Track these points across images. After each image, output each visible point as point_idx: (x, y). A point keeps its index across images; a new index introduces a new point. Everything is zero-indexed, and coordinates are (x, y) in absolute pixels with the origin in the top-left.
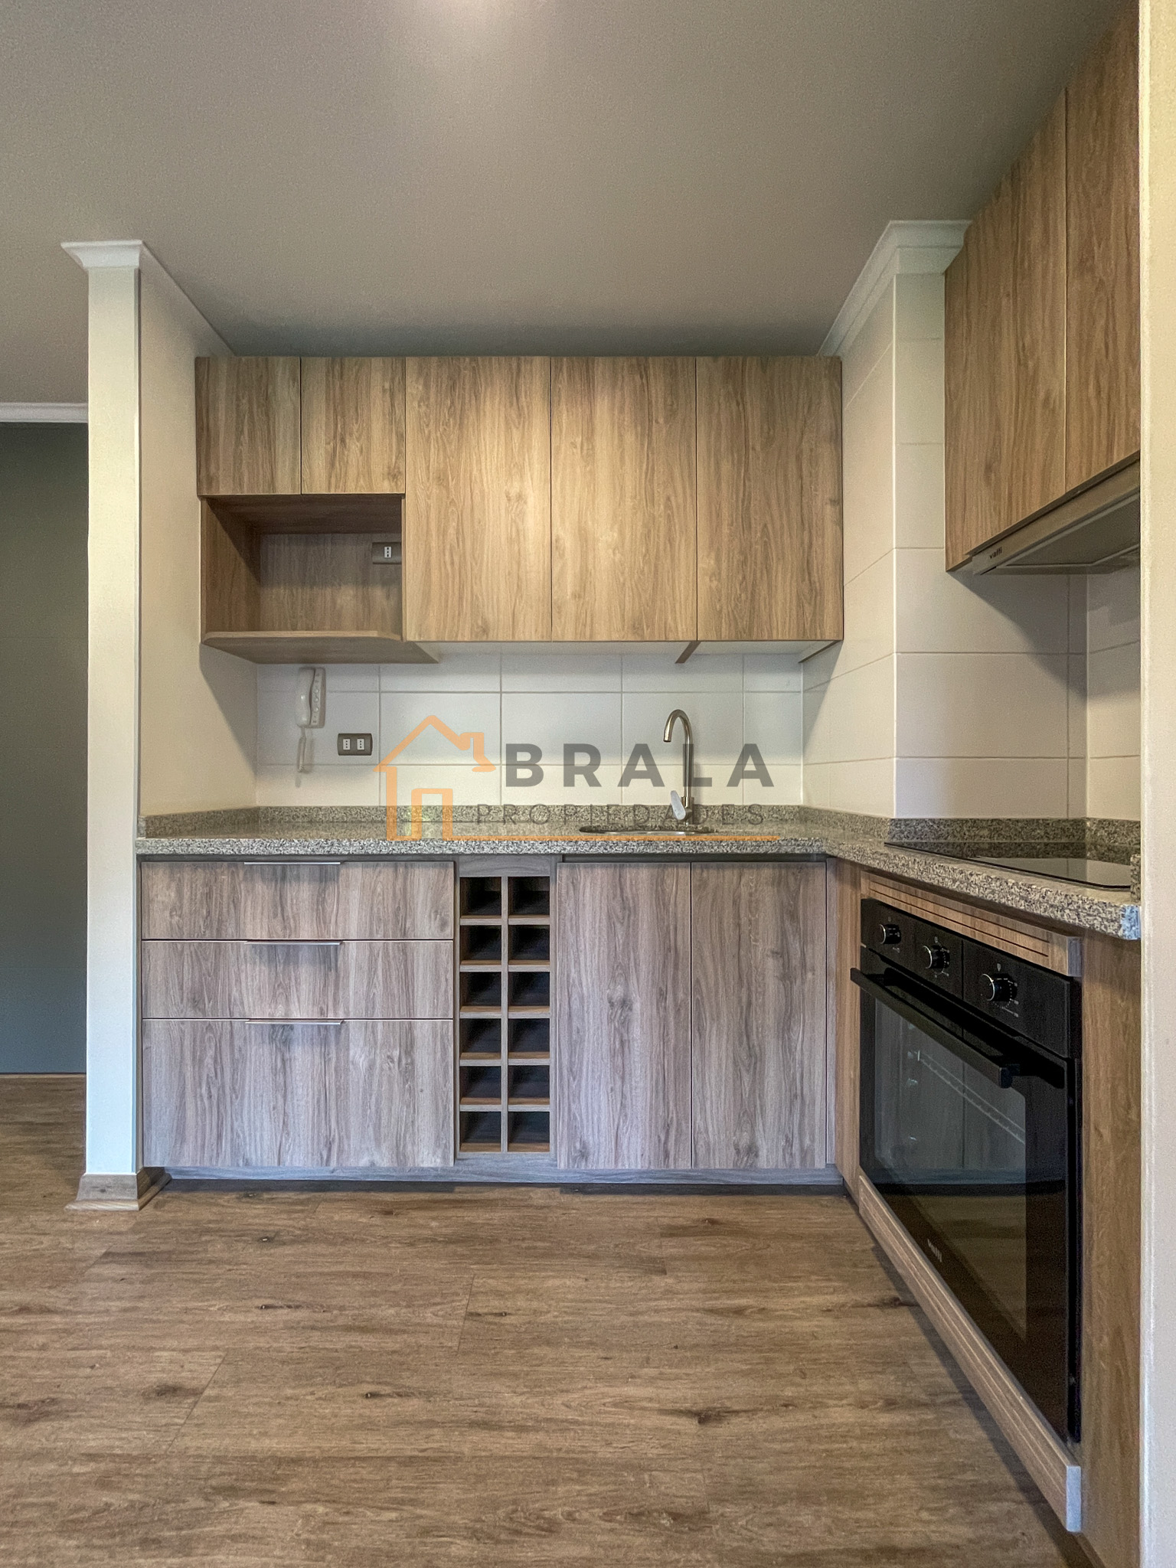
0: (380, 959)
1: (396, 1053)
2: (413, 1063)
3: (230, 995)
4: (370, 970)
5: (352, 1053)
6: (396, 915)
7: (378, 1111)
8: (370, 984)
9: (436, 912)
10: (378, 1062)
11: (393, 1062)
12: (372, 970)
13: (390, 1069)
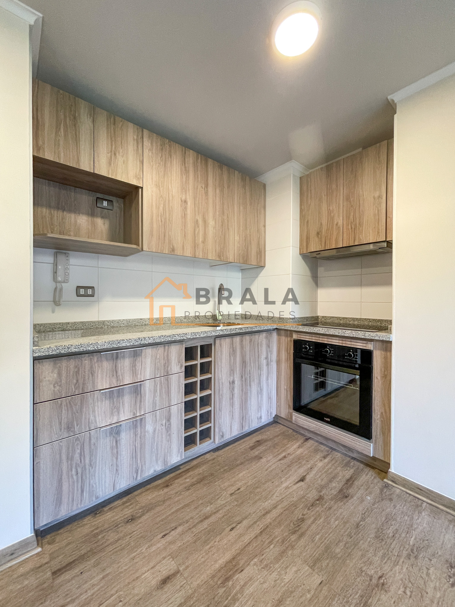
0: (158, 385)
1: (164, 422)
2: (170, 424)
3: (89, 419)
4: (154, 390)
5: (147, 427)
6: (165, 366)
7: (157, 449)
8: (155, 396)
9: (179, 362)
10: (157, 428)
11: (163, 426)
12: (155, 391)
13: (162, 429)
